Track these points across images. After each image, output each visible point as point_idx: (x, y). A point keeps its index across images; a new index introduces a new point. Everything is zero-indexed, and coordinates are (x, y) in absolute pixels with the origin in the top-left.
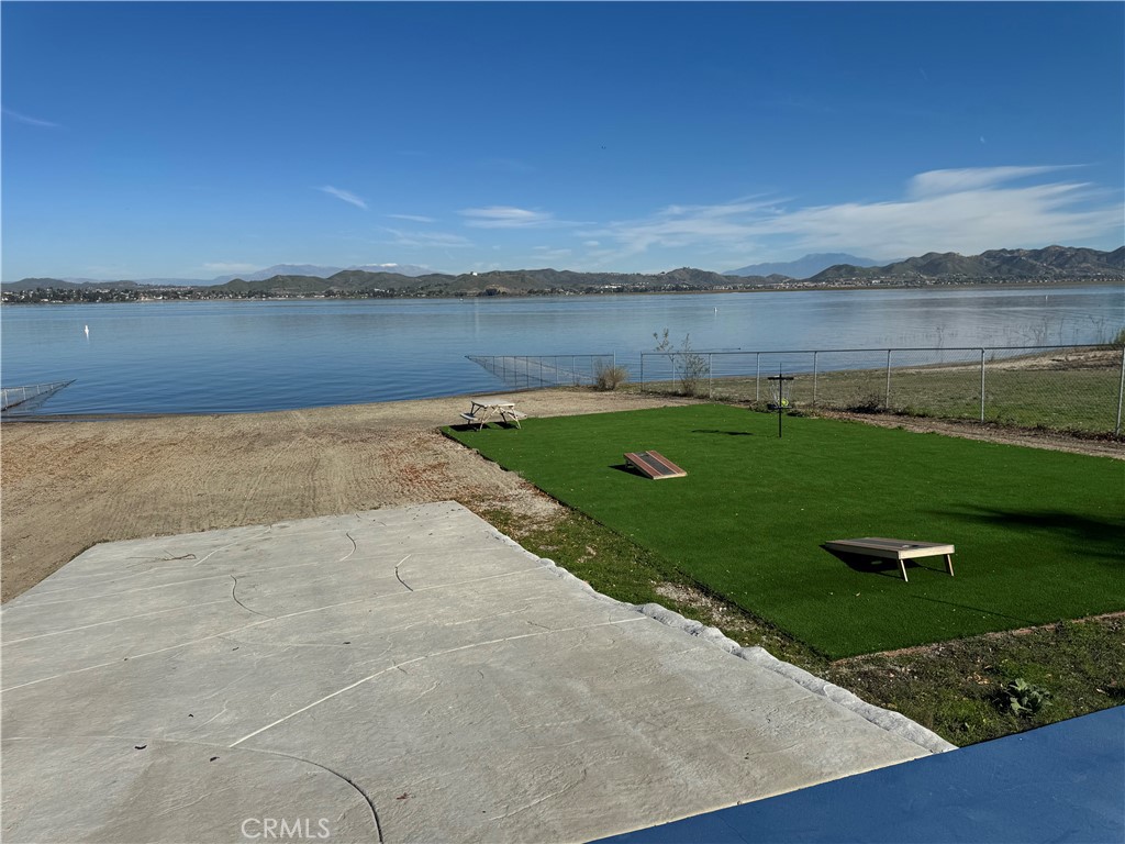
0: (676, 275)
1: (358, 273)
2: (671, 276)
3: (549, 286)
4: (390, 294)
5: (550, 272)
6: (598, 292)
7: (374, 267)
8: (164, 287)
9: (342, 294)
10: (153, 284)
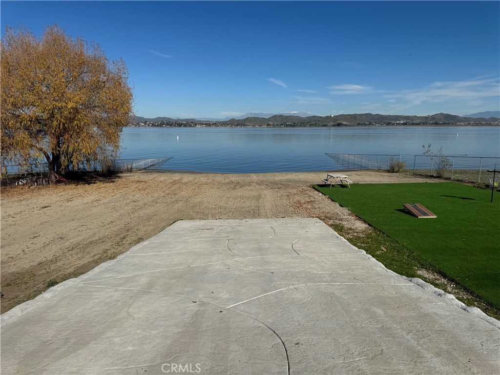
0: (436, 117)
1: (281, 116)
2: (433, 117)
3: (368, 121)
4: (293, 125)
5: (368, 115)
6: (393, 124)
7: (288, 113)
8: (206, 121)
9: (274, 125)
10: (202, 120)
